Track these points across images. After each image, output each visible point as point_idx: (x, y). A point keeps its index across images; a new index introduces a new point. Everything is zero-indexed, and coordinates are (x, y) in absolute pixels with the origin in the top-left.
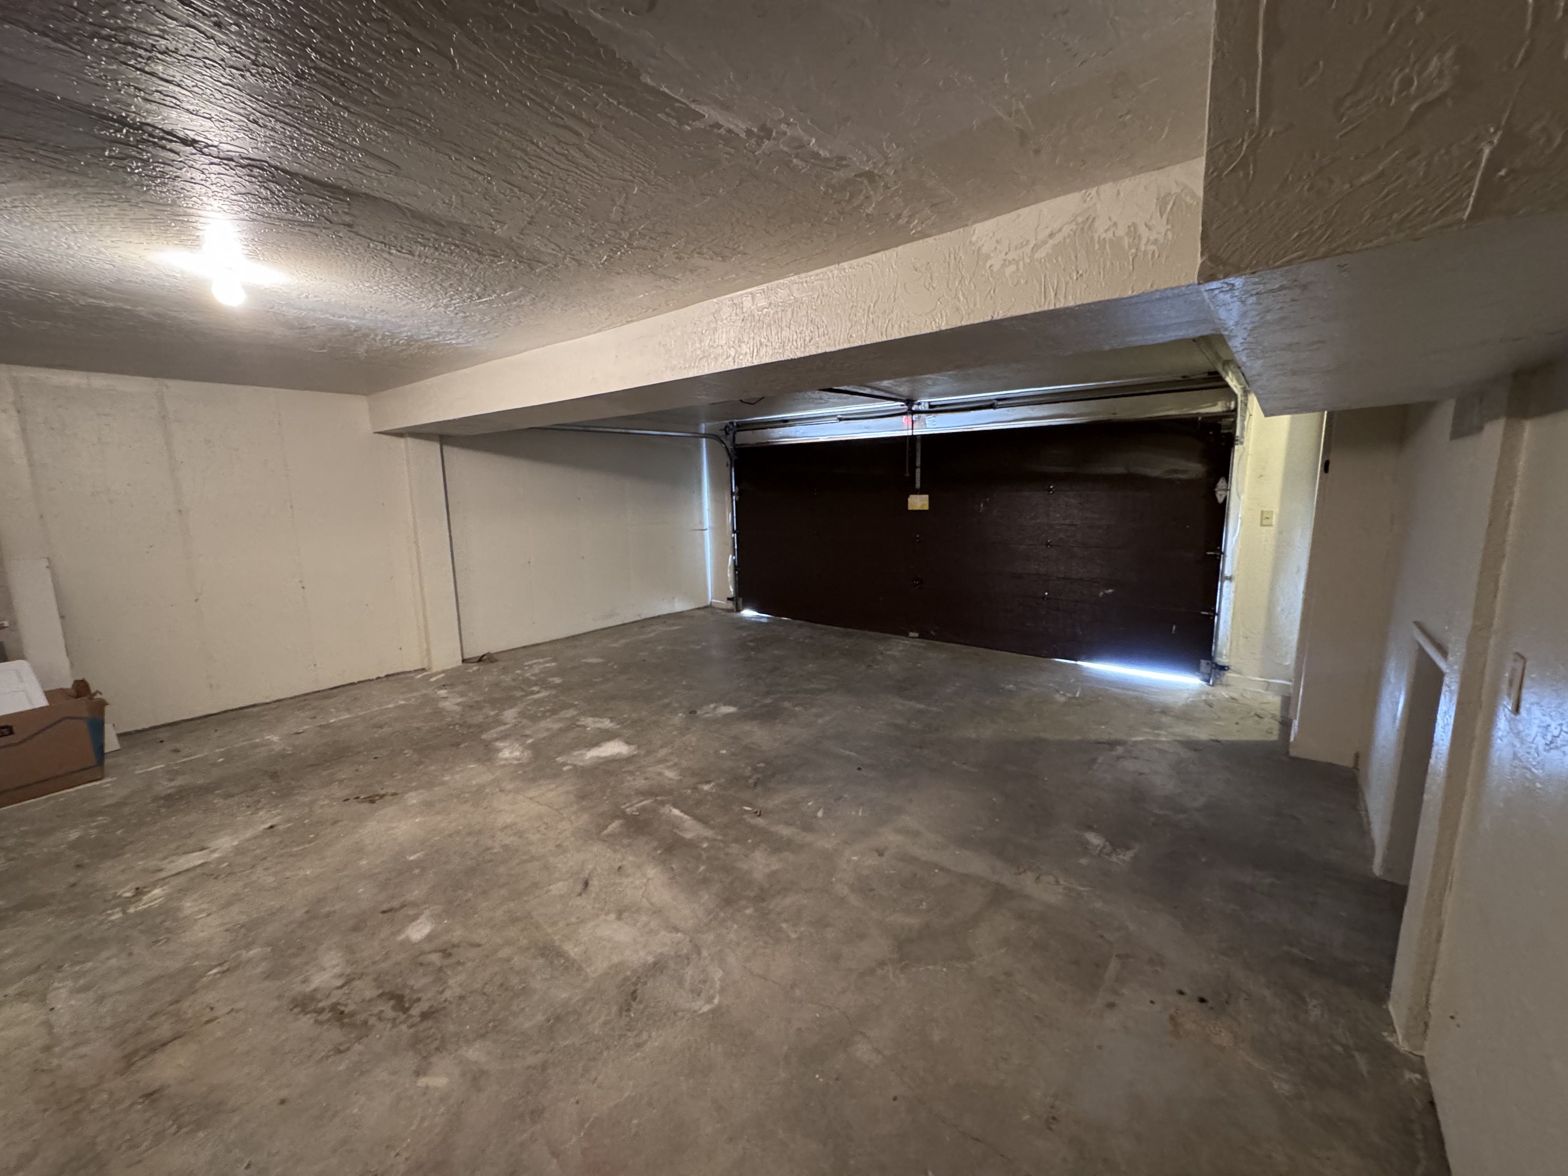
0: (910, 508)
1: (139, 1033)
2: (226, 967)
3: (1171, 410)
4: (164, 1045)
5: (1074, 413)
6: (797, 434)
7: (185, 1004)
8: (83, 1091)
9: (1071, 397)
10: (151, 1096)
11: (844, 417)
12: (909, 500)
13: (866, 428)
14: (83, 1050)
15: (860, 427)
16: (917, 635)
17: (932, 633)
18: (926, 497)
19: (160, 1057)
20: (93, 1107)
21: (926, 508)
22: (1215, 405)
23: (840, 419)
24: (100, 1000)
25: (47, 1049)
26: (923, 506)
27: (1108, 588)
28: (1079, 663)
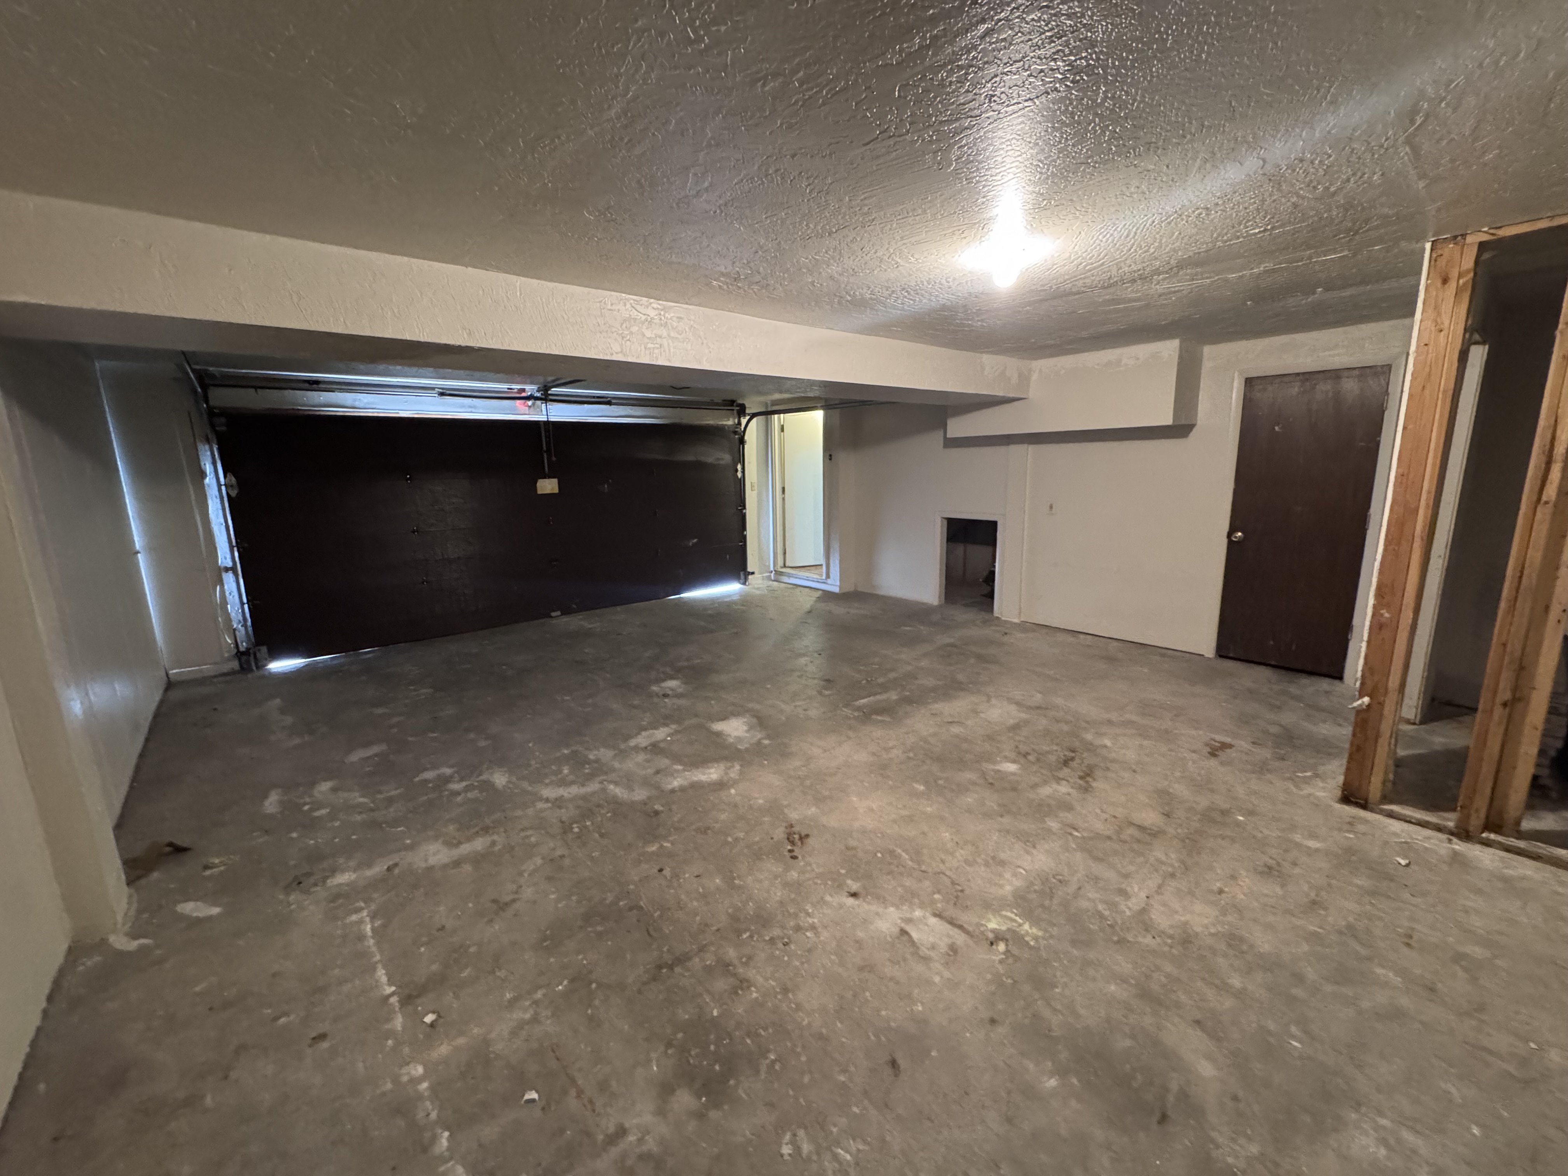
0: (539, 492)
1: (1139, 841)
2: (1070, 830)
3: (709, 420)
4: (1139, 826)
5: (659, 415)
6: (357, 404)
7: (1108, 833)
8: (1183, 841)
9: (652, 403)
10: (1167, 815)
11: (448, 392)
12: (538, 484)
13: (470, 407)
14: (1164, 858)
15: (463, 406)
16: (559, 613)
17: (574, 606)
18: (555, 481)
19: (1146, 824)
20: (1186, 831)
21: (556, 491)
22: (729, 420)
23: (442, 394)
24: (1126, 876)
25: (1173, 875)
26: (553, 489)
27: (694, 539)
28: (682, 595)
